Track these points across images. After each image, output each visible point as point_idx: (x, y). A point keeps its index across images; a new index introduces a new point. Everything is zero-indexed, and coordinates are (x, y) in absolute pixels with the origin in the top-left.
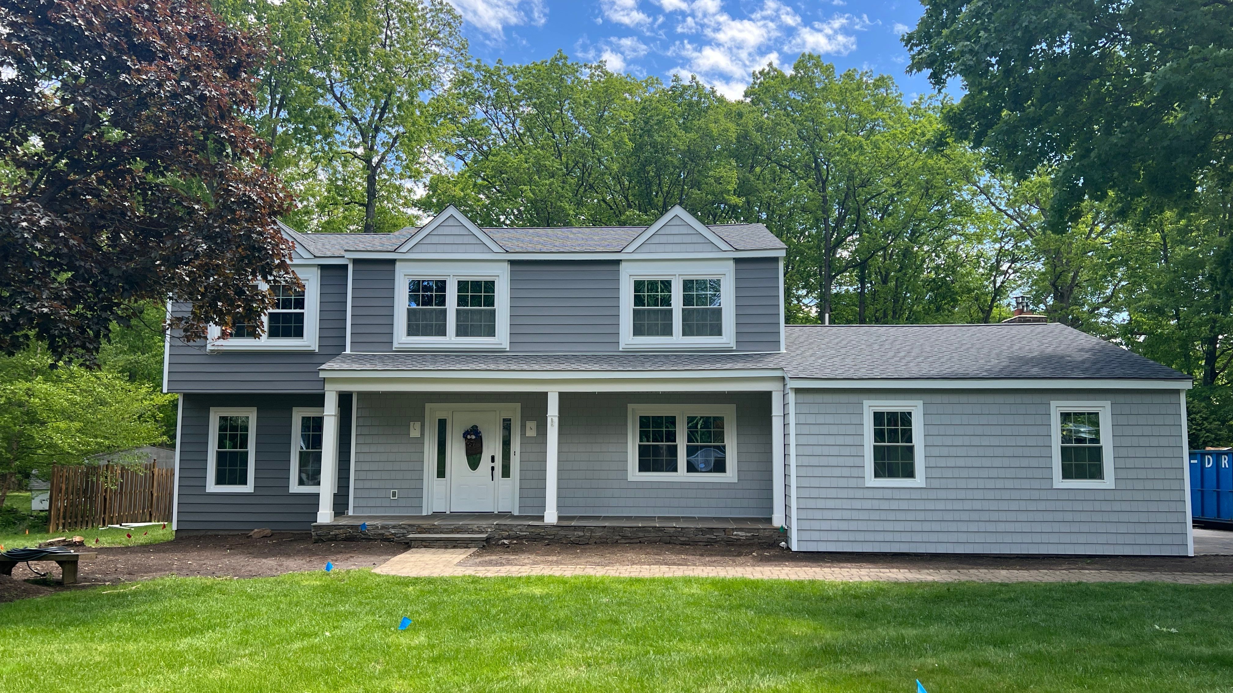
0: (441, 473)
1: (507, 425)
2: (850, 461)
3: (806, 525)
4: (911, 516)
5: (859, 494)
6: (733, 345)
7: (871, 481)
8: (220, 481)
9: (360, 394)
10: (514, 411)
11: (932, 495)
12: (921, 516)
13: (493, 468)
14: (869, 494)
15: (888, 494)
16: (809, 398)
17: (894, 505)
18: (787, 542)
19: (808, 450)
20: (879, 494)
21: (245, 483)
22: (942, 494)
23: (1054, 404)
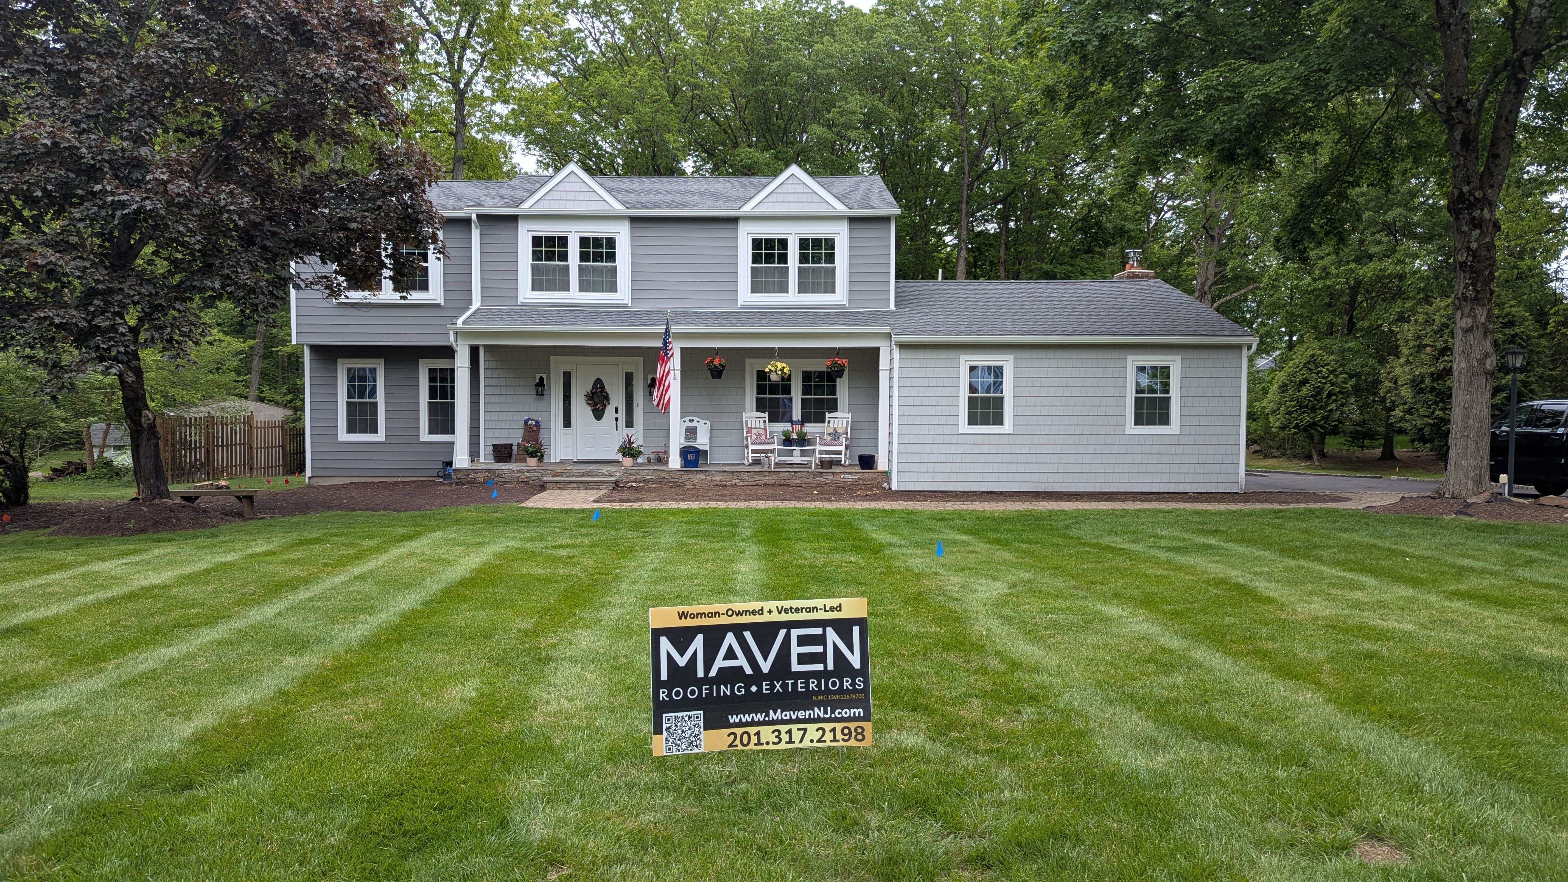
0: (567, 423)
1: (629, 378)
2: (946, 411)
3: (906, 467)
4: (999, 459)
5: (954, 440)
6: (845, 302)
7: (964, 427)
8: (351, 430)
9: (486, 347)
10: (636, 366)
11: (1019, 440)
12: (1007, 458)
13: (617, 419)
14: (962, 440)
15: (979, 440)
16: (912, 354)
17: (985, 449)
18: (889, 484)
19: (910, 401)
20: (971, 440)
21: (375, 431)
22: (1027, 440)
23: (1130, 358)
